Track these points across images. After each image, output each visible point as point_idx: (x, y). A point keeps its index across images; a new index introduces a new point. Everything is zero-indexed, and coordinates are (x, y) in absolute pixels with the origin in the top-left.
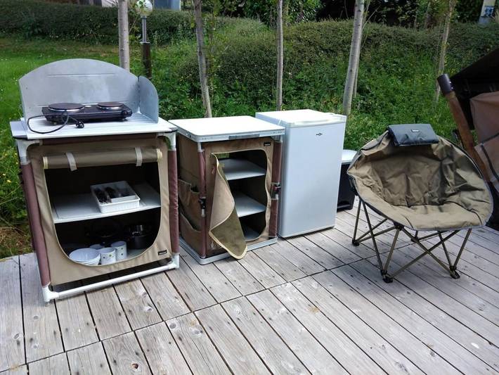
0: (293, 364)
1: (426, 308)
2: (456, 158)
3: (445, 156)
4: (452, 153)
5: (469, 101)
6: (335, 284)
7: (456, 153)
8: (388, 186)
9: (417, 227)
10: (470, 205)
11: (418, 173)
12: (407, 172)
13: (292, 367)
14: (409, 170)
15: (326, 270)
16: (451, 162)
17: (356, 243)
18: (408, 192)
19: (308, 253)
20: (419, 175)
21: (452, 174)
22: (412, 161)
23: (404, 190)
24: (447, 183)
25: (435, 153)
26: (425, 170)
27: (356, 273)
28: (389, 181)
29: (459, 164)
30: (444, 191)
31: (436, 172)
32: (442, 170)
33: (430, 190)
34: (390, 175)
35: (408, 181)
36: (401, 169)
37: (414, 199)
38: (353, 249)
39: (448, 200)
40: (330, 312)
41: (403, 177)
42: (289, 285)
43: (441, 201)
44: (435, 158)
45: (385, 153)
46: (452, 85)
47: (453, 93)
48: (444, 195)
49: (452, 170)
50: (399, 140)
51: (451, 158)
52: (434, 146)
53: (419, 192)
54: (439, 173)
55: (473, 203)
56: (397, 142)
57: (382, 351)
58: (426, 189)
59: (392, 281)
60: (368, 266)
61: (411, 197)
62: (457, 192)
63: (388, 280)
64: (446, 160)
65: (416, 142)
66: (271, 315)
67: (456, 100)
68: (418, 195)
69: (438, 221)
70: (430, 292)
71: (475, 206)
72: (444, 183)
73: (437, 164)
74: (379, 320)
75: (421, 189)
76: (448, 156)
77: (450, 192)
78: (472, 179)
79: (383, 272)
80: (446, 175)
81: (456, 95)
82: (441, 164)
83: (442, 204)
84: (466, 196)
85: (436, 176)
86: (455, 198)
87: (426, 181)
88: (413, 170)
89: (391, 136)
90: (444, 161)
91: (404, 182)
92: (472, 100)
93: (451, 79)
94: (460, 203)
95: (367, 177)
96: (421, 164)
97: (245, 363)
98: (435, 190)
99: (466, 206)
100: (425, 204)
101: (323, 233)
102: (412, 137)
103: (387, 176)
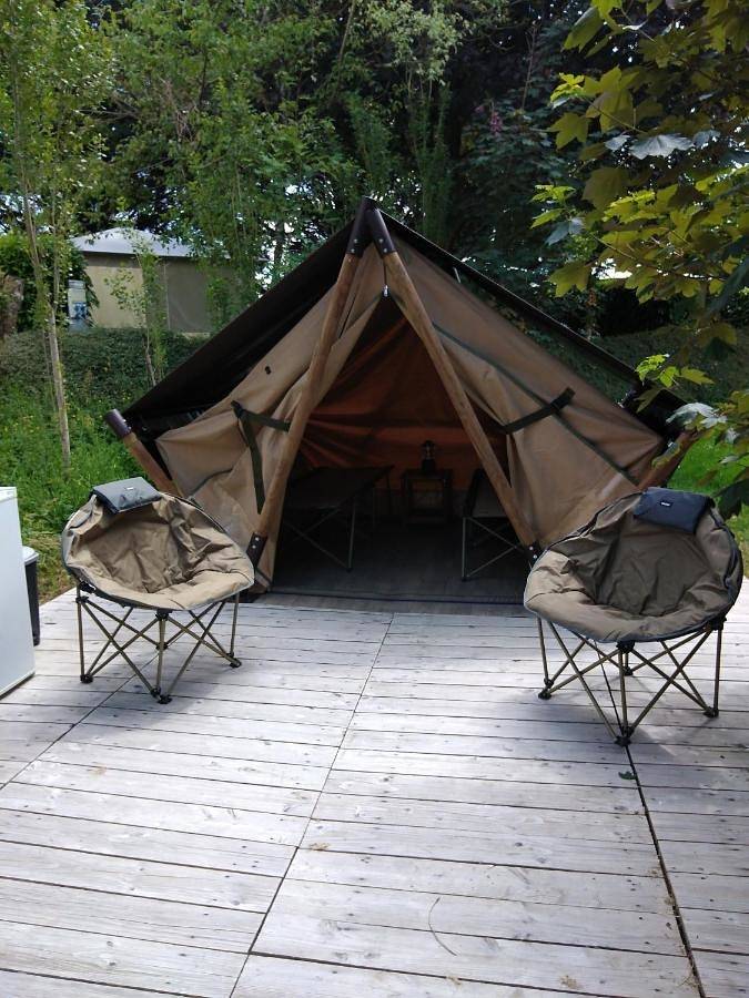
0: (126, 833)
1: (228, 708)
2: (187, 516)
3: (172, 515)
4: (179, 509)
5: (154, 443)
6: (102, 734)
7: (185, 508)
8: (118, 572)
9: (190, 606)
10: (226, 566)
11: (147, 545)
12: (134, 547)
13: (126, 836)
14: (136, 544)
15: (74, 725)
16: (182, 521)
17: (86, 679)
18: (144, 575)
19: (23, 718)
20: (150, 549)
21: (187, 536)
22: (135, 531)
23: (139, 575)
24: (186, 549)
25: (160, 514)
26: (155, 540)
27: (118, 711)
28: (117, 565)
29: (192, 522)
30: (185, 560)
31: (167, 540)
32: (174, 534)
33: (168, 565)
34: (115, 557)
35: (138, 559)
36: (126, 545)
37: (154, 582)
38: (87, 687)
39: (197, 569)
40: (123, 764)
41: (130, 556)
42: (35, 763)
43: (189, 577)
44: (161, 521)
45: (103, 526)
46: (128, 423)
47: (133, 435)
48: (188, 566)
49: (186, 531)
50: (116, 504)
51: (181, 516)
52: (155, 504)
53: (156, 571)
54: (171, 539)
55: (230, 563)
56: (114, 508)
57: (216, 768)
58: (164, 565)
59: (170, 700)
60: (125, 697)
61: (149, 581)
62: (203, 557)
63: (165, 700)
64: (176, 520)
65: (137, 503)
66: (45, 805)
67: (140, 445)
68: (156, 575)
69: (207, 592)
70: (221, 691)
71: (234, 565)
72: (182, 550)
73: (165, 529)
74: (186, 742)
75: (157, 566)
76: (176, 515)
77: (194, 560)
78: (214, 536)
79: (155, 693)
80: (181, 540)
81: (138, 436)
82: (170, 527)
83: (191, 578)
84: (216, 558)
85: (169, 546)
86: (204, 564)
87: (160, 554)
88: (141, 543)
89: (103, 502)
90: (174, 524)
91: (135, 563)
92: (159, 441)
93: (124, 415)
94: (214, 568)
95: (92, 565)
96: (148, 533)
97: (61, 867)
98: (175, 563)
99: (223, 569)
100: (168, 586)
101: (24, 686)
102: (131, 498)
103: (112, 560)
